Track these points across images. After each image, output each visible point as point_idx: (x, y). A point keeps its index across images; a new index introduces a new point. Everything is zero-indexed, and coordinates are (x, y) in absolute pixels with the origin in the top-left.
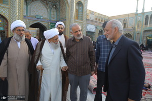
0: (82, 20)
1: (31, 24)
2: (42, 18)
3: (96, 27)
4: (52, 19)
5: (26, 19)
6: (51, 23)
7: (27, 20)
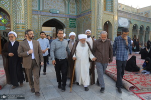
0: (112, 12)
1: (45, 21)
2: (58, 12)
3: (130, 22)
4: (71, 13)
5: (38, 15)
6: (70, 19)
7: (40, 16)
